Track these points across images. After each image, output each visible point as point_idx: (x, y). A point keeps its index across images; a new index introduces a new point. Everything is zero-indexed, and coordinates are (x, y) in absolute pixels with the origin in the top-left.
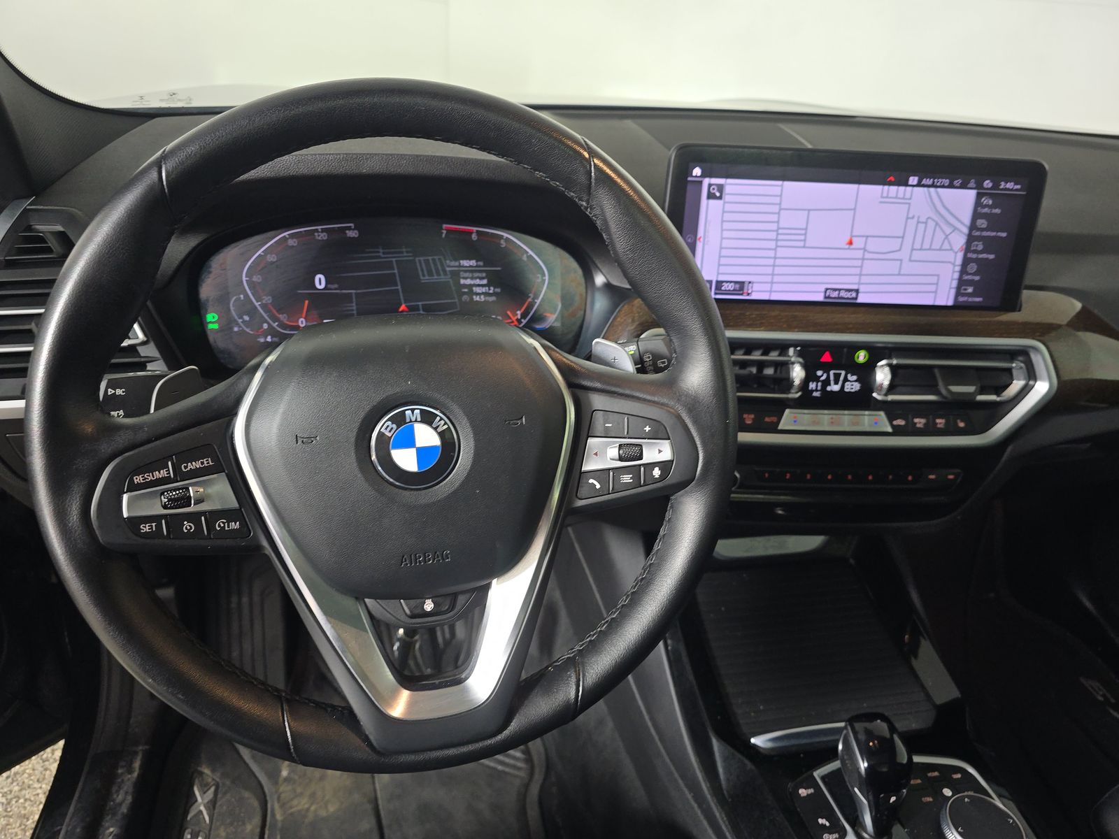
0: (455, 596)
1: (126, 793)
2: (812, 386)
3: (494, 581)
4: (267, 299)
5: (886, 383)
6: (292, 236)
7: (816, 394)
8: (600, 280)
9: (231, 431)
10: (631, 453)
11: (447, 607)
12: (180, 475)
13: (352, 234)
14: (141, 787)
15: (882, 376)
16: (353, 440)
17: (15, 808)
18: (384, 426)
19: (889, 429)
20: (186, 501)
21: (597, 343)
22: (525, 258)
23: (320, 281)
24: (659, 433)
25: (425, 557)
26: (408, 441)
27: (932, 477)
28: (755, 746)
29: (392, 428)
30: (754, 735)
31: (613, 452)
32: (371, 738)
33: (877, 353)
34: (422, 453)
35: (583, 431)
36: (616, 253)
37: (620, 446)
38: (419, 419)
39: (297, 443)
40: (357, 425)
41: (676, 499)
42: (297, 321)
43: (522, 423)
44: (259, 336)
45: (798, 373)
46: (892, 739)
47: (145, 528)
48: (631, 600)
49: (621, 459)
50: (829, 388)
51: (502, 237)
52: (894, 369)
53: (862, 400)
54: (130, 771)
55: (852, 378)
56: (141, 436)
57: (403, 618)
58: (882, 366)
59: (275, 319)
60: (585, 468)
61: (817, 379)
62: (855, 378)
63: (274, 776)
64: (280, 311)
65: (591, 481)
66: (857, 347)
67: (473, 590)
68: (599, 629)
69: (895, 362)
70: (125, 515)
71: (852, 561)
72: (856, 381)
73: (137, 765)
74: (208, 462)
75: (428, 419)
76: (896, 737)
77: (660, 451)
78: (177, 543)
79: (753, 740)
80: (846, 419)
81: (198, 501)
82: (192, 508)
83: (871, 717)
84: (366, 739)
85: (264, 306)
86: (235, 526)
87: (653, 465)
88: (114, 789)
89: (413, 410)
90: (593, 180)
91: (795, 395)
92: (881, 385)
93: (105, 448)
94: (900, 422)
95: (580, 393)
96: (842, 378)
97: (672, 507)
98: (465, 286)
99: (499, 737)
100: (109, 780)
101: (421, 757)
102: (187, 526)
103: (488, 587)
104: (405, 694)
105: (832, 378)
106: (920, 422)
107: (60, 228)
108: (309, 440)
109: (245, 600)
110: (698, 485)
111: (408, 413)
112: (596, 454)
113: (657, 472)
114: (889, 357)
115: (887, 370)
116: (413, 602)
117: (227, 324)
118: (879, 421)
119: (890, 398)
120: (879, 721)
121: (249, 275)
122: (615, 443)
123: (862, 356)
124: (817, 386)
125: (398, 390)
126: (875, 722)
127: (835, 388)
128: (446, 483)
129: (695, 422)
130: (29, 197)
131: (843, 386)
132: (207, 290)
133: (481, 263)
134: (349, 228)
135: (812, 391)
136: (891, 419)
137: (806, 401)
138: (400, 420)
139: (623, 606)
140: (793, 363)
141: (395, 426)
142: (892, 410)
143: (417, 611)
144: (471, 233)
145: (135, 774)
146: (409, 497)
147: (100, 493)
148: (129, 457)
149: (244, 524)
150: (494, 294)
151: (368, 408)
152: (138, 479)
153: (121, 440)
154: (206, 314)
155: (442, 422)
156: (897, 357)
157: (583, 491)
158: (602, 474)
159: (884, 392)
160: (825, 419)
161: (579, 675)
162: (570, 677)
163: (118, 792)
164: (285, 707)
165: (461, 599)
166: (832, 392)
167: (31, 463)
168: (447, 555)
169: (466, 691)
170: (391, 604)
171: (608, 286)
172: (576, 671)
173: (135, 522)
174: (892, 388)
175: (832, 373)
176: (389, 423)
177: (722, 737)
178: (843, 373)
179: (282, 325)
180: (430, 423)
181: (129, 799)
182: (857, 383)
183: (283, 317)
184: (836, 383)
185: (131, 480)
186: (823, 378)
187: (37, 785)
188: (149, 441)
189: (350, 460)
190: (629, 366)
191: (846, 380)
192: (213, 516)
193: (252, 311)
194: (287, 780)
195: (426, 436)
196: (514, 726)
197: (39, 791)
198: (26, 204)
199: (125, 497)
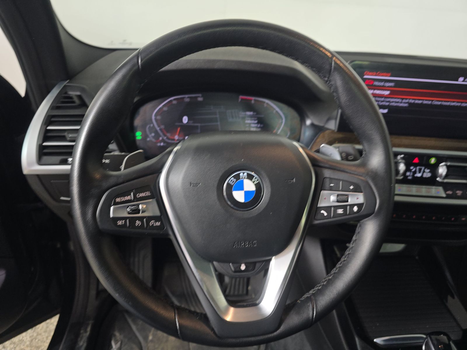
0: (255, 263)
1: (84, 342)
2: (408, 174)
3: (273, 258)
4: (162, 127)
5: (444, 173)
6: (175, 99)
7: (410, 178)
8: (308, 122)
9: (158, 180)
10: (342, 199)
11: (251, 268)
12: (136, 199)
13: (200, 99)
14: (90, 340)
15: (442, 170)
16: (216, 186)
17: (34, 343)
18: (231, 179)
19: (444, 195)
20: (137, 211)
21: (323, 146)
22: (274, 112)
23: (185, 120)
24: (357, 189)
25: (244, 244)
26: (240, 187)
27: (464, 219)
28: (376, 343)
29: (233, 181)
30: (376, 338)
31: (333, 198)
32: (216, 329)
33: (440, 159)
34: (247, 193)
35: (319, 187)
36: (340, 102)
37: (338, 195)
38: (246, 177)
39: (190, 186)
40: (218, 178)
41: (363, 222)
42: (174, 136)
43: (293, 182)
44: (158, 143)
45: (402, 167)
46: (450, 344)
47: (120, 223)
48: (339, 270)
49: (338, 201)
50: (416, 175)
51: (264, 102)
52: (448, 167)
53: (432, 181)
54: (86, 332)
55: (427, 171)
56: (121, 180)
57: (231, 272)
58: (442, 166)
59: (165, 135)
60: (319, 205)
61: (410, 171)
62: (428, 171)
63: (146, 338)
64: (168, 131)
65: (322, 212)
66: (430, 156)
67: (263, 261)
68: (322, 284)
69: (449, 164)
70: (111, 215)
71: (417, 258)
72: (429, 172)
73: (89, 329)
74: (148, 194)
75: (250, 177)
76: (451, 343)
77: (358, 199)
78: (133, 230)
79: (375, 340)
80: (424, 190)
81: (143, 212)
82: (140, 215)
83: (439, 333)
84: (213, 330)
85: (161, 130)
86: (158, 224)
87: (354, 205)
88: (79, 339)
89: (244, 173)
90: (333, 67)
91: (400, 178)
92: (441, 175)
93: (105, 185)
94: (450, 192)
95: (317, 169)
96: (422, 170)
97: (360, 226)
98: (247, 123)
99: (275, 333)
100: (77, 336)
101: (238, 340)
102: (138, 223)
103: (270, 260)
104: (232, 309)
105: (418, 170)
106: (459, 193)
107: (78, 93)
108: (196, 185)
109: (136, 259)
110: (375, 216)
111: (241, 174)
112: (325, 199)
113: (355, 209)
114: (446, 161)
115: (445, 167)
116: (236, 265)
117: (145, 136)
118: (440, 191)
119: (446, 181)
120: (442, 335)
121: (156, 115)
122: (335, 193)
123: (433, 161)
124: (410, 174)
125: (237, 163)
126: (440, 336)
127: (419, 175)
128: (256, 209)
129: (376, 185)
130: (66, 80)
131: (422, 175)
132: (138, 122)
133: (255, 113)
134: (199, 97)
135: (408, 176)
136: (445, 190)
137: (405, 181)
138: (237, 177)
139: (334, 273)
140: (400, 163)
141: (235, 180)
142: (446, 186)
143: (238, 269)
144: (251, 100)
145: (88, 333)
146: (240, 213)
147: (101, 206)
148: (115, 189)
149: (162, 223)
150: (260, 127)
151: (223, 171)
152: (118, 200)
153: (112, 181)
154: (136, 132)
155: (256, 179)
156: (450, 161)
157: (318, 217)
158: (328, 209)
159: (443, 178)
160: (414, 189)
161: (314, 305)
162: (309, 306)
163: (81, 340)
164: (176, 312)
165: (258, 265)
166: (417, 177)
167: (72, 190)
168: (255, 243)
169: (260, 310)
170: (225, 265)
171: (312, 125)
172: (312, 304)
173: (116, 219)
174: (446, 176)
175: (418, 168)
176: (232, 178)
177: (360, 337)
178: (423, 168)
179: (168, 138)
180: (251, 179)
181: (85, 345)
182: (429, 173)
183: (169, 135)
184: (420, 172)
185: (115, 201)
186: (413, 170)
187: (43, 334)
188: (123, 183)
189: (214, 196)
190: (338, 157)
191: (424, 172)
192: (149, 219)
193: (156, 132)
194: (152, 341)
195: (249, 186)
196: (282, 329)
197: (44, 337)
198: (65, 83)
199: (112, 208)
